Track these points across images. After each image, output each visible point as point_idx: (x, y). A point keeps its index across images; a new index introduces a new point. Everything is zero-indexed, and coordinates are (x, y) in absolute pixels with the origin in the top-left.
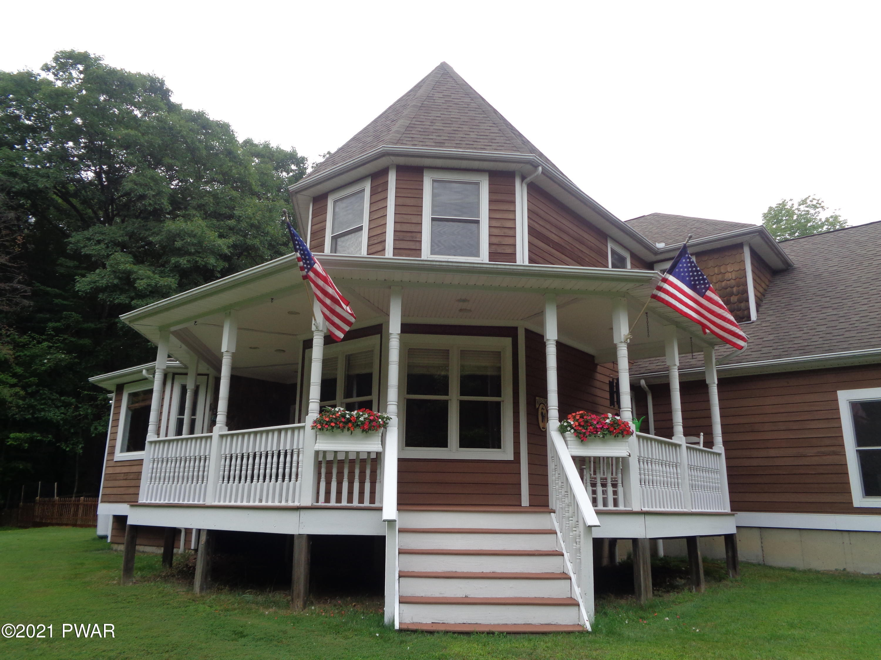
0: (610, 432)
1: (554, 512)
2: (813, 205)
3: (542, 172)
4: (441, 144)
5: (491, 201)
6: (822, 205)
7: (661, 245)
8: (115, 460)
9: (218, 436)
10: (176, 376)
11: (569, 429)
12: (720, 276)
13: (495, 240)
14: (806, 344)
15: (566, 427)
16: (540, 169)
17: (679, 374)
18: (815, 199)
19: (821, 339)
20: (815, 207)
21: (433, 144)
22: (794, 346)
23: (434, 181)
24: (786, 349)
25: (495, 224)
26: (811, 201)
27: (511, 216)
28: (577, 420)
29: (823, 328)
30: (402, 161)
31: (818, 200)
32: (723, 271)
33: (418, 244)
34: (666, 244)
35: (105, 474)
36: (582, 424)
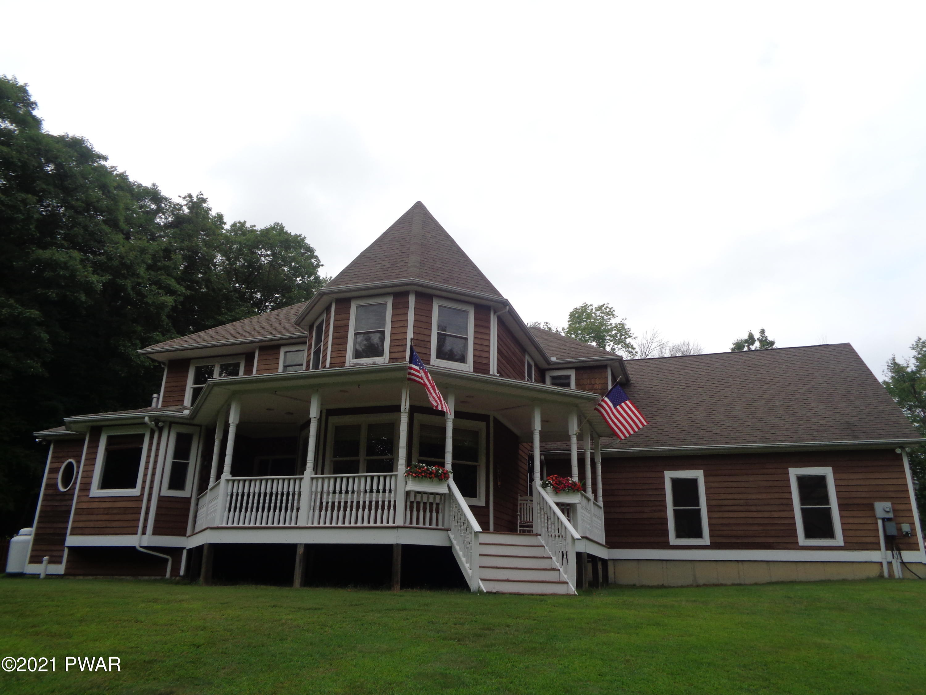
0: (572, 488)
1: (540, 535)
2: (606, 312)
3: (508, 311)
4: (446, 281)
5: (476, 326)
6: (614, 313)
7: (553, 359)
8: (91, 495)
9: (310, 478)
10: (173, 425)
11: (549, 485)
12: (591, 386)
13: (478, 353)
14: (647, 440)
15: (548, 484)
16: (508, 307)
17: (578, 454)
18: (608, 308)
19: (656, 437)
20: (608, 314)
21: (442, 281)
22: (641, 440)
23: (439, 306)
24: (636, 442)
25: (477, 342)
26: (605, 309)
27: (487, 337)
28: (554, 480)
29: (656, 430)
30: (420, 289)
31: (611, 309)
32: (593, 382)
33: (428, 350)
34: (557, 359)
35: (76, 509)
36: (558, 482)
